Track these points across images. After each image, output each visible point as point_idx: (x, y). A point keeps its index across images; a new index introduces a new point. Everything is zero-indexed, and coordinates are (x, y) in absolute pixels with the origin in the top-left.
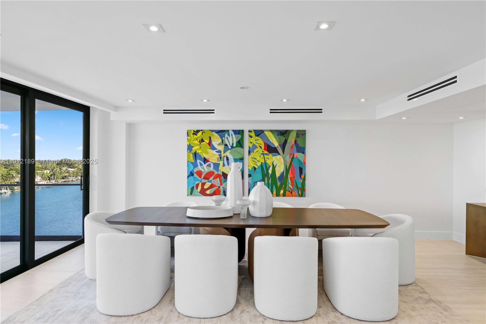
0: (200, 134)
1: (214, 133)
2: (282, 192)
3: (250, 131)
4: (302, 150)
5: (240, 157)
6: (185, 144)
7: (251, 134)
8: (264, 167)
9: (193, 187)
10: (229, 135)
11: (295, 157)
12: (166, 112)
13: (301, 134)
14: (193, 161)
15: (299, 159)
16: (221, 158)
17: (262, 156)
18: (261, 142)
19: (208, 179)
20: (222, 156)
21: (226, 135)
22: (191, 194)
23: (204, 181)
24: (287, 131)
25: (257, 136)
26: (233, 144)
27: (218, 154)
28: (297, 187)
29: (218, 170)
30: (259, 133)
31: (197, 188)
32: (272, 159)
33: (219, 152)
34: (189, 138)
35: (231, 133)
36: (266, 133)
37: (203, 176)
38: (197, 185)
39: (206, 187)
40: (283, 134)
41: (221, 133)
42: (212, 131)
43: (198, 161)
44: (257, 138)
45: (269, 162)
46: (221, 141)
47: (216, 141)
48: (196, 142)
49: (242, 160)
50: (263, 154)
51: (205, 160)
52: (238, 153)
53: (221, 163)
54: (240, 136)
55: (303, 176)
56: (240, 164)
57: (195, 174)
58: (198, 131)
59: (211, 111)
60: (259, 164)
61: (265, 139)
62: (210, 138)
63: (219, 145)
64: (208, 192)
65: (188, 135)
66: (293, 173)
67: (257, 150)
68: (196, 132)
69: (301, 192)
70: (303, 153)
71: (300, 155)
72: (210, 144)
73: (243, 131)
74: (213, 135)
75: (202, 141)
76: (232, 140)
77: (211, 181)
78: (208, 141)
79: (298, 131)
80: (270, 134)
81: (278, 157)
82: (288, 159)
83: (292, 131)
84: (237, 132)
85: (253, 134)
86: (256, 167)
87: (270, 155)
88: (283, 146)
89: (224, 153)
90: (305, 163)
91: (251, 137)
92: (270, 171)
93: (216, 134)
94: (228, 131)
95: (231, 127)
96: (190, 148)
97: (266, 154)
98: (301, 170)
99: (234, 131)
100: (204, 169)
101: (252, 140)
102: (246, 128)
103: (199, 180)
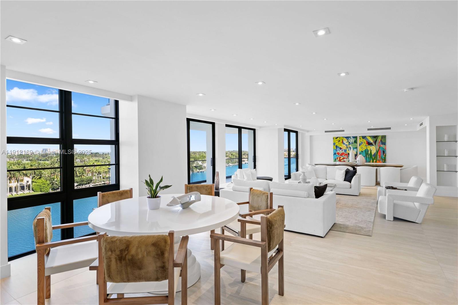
0: (338, 138)
1: (344, 138)
2: (375, 161)
3: (360, 137)
4: (384, 144)
5: (356, 147)
6: (332, 142)
7: (360, 138)
8: (366, 151)
9: (336, 159)
10: (351, 138)
11: (381, 146)
12: (326, 132)
13: (384, 137)
14: (336, 149)
15: (383, 148)
16: (347, 147)
17: (365, 146)
18: (365, 141)
19: (342, 156)
20: (348, 147)
21: (350, 139)
22: (335, 161)
23: (340, 156)
24: (377, 136)
25: (363, 138)
26: (352, 142)
27: (346, 146)
28: (382, 159)
29: (346, 152)
30: (364, 137)
31: (337, 159)
32: (370, 148)
33: (347, 145)
34: (334, 140)
35: (352, 138)
36: (367, 137)
37: (340, 155)
38: (337, 158)
39: (341, 159)
40: (375, 137)
41: (347, 138)
42: (343, 137)
43: (338, 149)
44: (363, 139)
45: (369, 149)
46: (347, 141)
47: (345, 141)
48: (337, 142)
49: (356, 148)
50: (366, 146)
51: (341, 149)
52: (355, 145)
53: (347, 149)
54: (355, 139)
55: (384, 154)
56: (355, 150)
57: (337, 154)
58: (337, 137)
59: (343, 131)
60: (364, 150)
61: (367, 139)
62: (343, 140)
63: (346, 142)
64: (342, 161)
65: (333, 139)
66: (380, 153)
67: (363, 144)
68: (337, 138)
69: (384, 160)
70: (385, 145)
71: (383, 146)
72: (342, 142)
73: (357, 137)
74: (344, 139)
75: (339, 141)
76: (352, 140)
77: (343, 157)
78: (342, 141)
79: (382, 136)
80: (369, 137)
81: (373, 147)
82: (378, 148)
83: (379, 136)
84: (354, 137)
85: (361, 138)
86: (363, 151)
87: (369, 146)
88: (375, 142)
89: (349, 145)
90: (386, 149)
91: (360, 139)
92: (369, 153)
93: (345, 139)
94: (350, 137)
95: (351, 136)
96: (334, 144)
97: (367, 146)
98: (384, 152)
99: (353, 137)
100: (340, 152)
101: (361, 140)
102: (358, 136)
103: (338, 156)
